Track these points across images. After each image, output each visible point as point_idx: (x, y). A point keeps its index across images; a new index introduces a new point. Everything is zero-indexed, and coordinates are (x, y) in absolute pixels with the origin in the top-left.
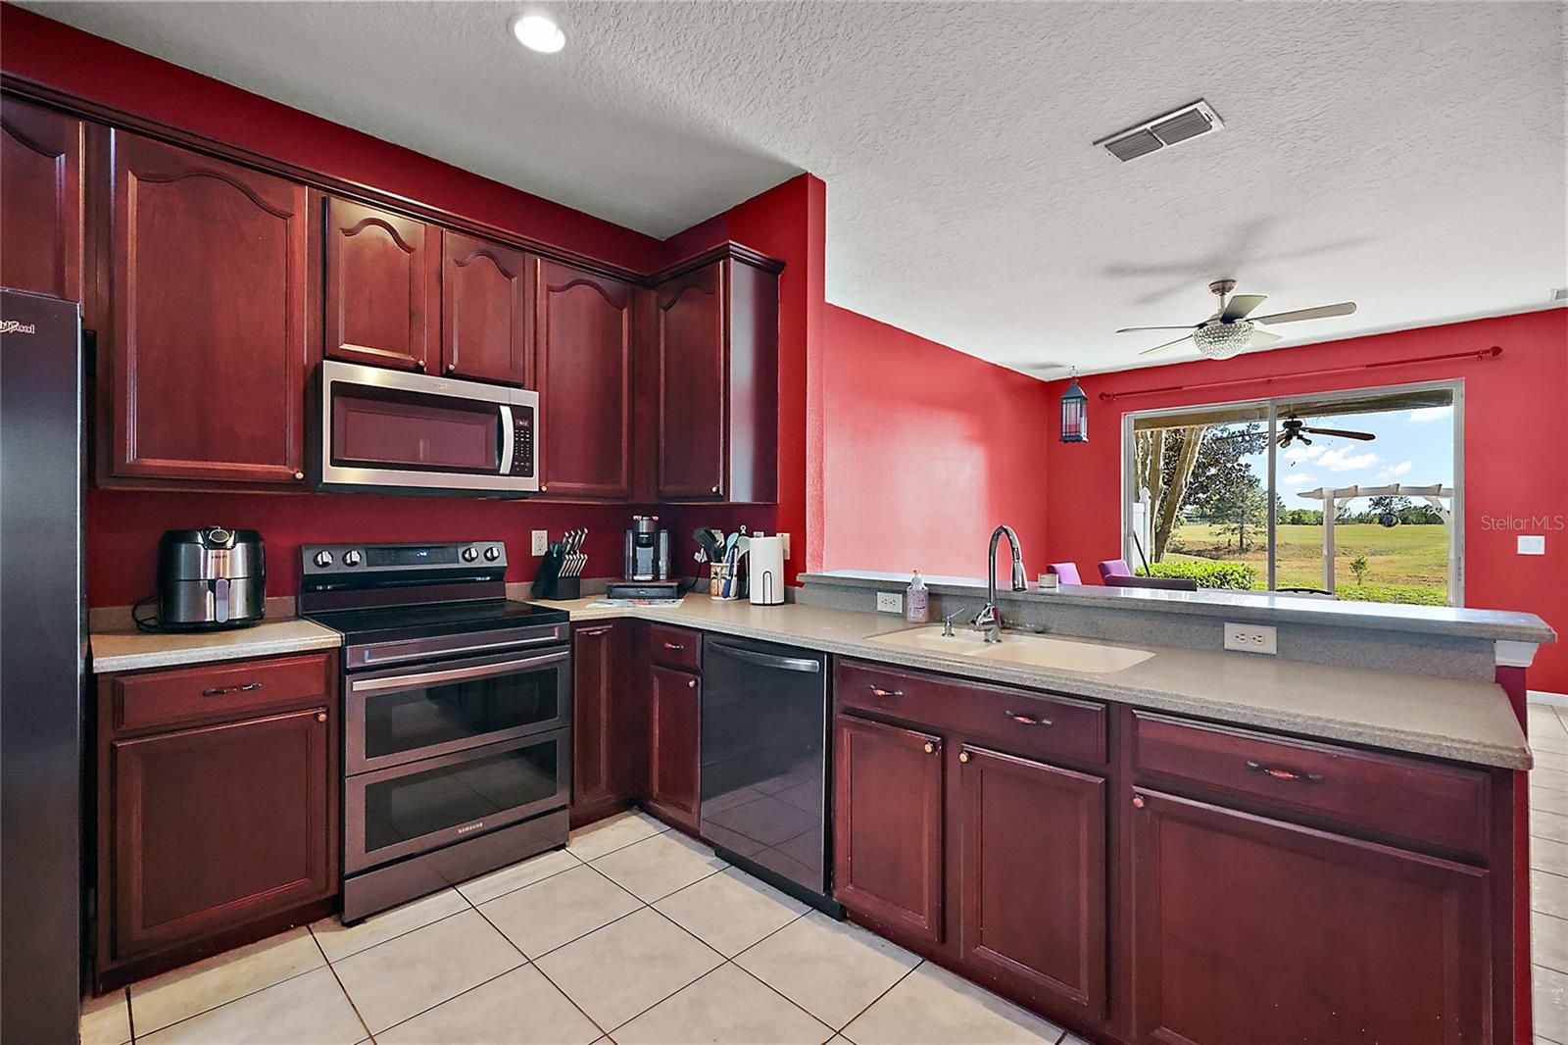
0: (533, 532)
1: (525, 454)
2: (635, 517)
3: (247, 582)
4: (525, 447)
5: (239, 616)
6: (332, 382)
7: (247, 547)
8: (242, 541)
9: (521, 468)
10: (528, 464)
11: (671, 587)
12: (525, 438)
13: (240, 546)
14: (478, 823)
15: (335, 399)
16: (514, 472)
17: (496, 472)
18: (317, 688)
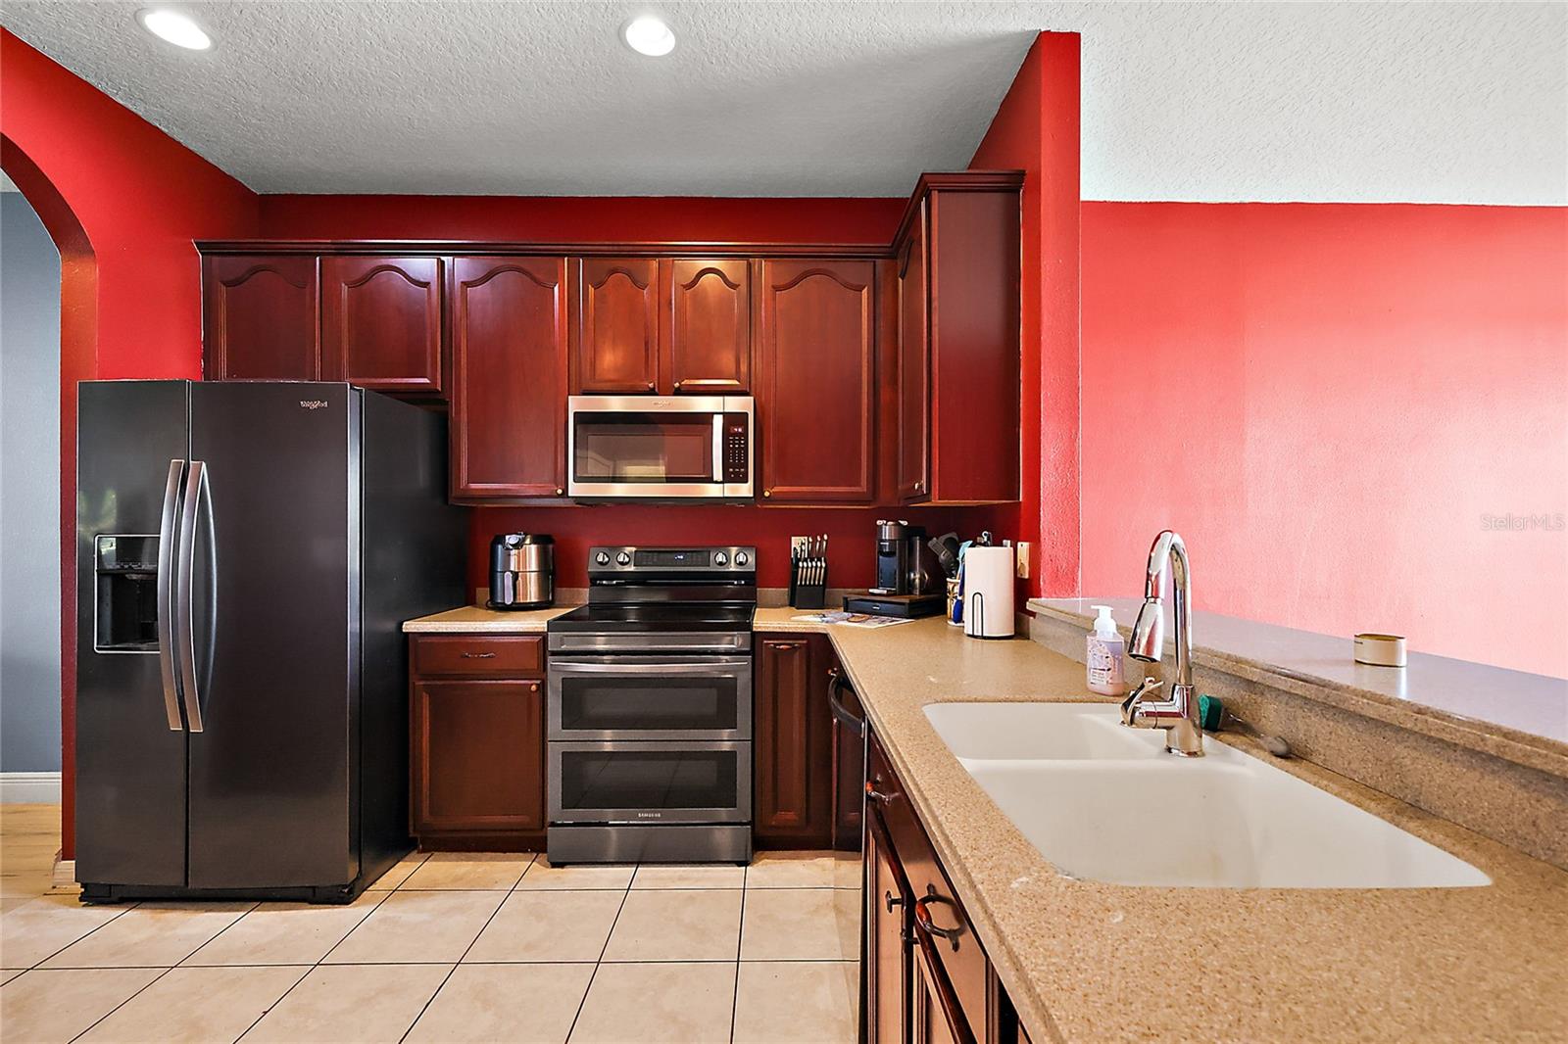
0: (793, 538)
1: (739, 460)
2: (879, 522)
3: (538, 576)
4: (740, 453)
5: (534, 600)
6: (575, 413)
7: (538, 548)
8: (535, 543)
9: (732, 475)
10: (742, 470)
11: (903, 604)
12: (740, 444)
13: (534, 547)
14: (656, 812)
15: (578, 427)
16: (728, 478)
17: (710, 480)
18: (533, 663)
